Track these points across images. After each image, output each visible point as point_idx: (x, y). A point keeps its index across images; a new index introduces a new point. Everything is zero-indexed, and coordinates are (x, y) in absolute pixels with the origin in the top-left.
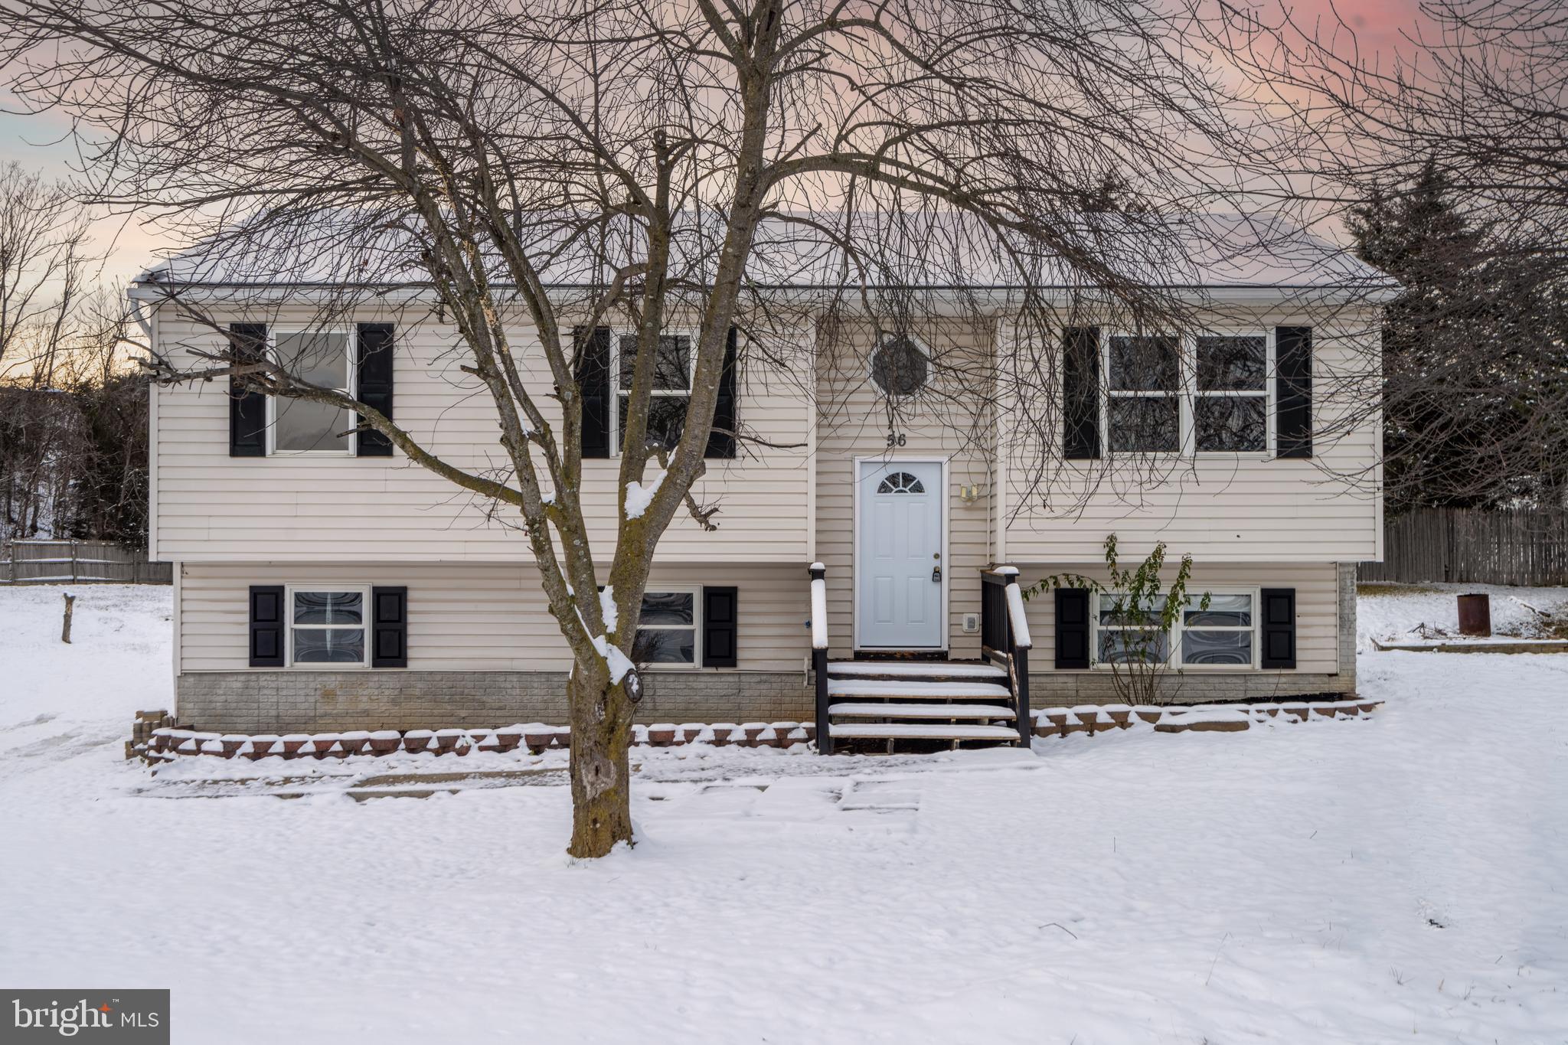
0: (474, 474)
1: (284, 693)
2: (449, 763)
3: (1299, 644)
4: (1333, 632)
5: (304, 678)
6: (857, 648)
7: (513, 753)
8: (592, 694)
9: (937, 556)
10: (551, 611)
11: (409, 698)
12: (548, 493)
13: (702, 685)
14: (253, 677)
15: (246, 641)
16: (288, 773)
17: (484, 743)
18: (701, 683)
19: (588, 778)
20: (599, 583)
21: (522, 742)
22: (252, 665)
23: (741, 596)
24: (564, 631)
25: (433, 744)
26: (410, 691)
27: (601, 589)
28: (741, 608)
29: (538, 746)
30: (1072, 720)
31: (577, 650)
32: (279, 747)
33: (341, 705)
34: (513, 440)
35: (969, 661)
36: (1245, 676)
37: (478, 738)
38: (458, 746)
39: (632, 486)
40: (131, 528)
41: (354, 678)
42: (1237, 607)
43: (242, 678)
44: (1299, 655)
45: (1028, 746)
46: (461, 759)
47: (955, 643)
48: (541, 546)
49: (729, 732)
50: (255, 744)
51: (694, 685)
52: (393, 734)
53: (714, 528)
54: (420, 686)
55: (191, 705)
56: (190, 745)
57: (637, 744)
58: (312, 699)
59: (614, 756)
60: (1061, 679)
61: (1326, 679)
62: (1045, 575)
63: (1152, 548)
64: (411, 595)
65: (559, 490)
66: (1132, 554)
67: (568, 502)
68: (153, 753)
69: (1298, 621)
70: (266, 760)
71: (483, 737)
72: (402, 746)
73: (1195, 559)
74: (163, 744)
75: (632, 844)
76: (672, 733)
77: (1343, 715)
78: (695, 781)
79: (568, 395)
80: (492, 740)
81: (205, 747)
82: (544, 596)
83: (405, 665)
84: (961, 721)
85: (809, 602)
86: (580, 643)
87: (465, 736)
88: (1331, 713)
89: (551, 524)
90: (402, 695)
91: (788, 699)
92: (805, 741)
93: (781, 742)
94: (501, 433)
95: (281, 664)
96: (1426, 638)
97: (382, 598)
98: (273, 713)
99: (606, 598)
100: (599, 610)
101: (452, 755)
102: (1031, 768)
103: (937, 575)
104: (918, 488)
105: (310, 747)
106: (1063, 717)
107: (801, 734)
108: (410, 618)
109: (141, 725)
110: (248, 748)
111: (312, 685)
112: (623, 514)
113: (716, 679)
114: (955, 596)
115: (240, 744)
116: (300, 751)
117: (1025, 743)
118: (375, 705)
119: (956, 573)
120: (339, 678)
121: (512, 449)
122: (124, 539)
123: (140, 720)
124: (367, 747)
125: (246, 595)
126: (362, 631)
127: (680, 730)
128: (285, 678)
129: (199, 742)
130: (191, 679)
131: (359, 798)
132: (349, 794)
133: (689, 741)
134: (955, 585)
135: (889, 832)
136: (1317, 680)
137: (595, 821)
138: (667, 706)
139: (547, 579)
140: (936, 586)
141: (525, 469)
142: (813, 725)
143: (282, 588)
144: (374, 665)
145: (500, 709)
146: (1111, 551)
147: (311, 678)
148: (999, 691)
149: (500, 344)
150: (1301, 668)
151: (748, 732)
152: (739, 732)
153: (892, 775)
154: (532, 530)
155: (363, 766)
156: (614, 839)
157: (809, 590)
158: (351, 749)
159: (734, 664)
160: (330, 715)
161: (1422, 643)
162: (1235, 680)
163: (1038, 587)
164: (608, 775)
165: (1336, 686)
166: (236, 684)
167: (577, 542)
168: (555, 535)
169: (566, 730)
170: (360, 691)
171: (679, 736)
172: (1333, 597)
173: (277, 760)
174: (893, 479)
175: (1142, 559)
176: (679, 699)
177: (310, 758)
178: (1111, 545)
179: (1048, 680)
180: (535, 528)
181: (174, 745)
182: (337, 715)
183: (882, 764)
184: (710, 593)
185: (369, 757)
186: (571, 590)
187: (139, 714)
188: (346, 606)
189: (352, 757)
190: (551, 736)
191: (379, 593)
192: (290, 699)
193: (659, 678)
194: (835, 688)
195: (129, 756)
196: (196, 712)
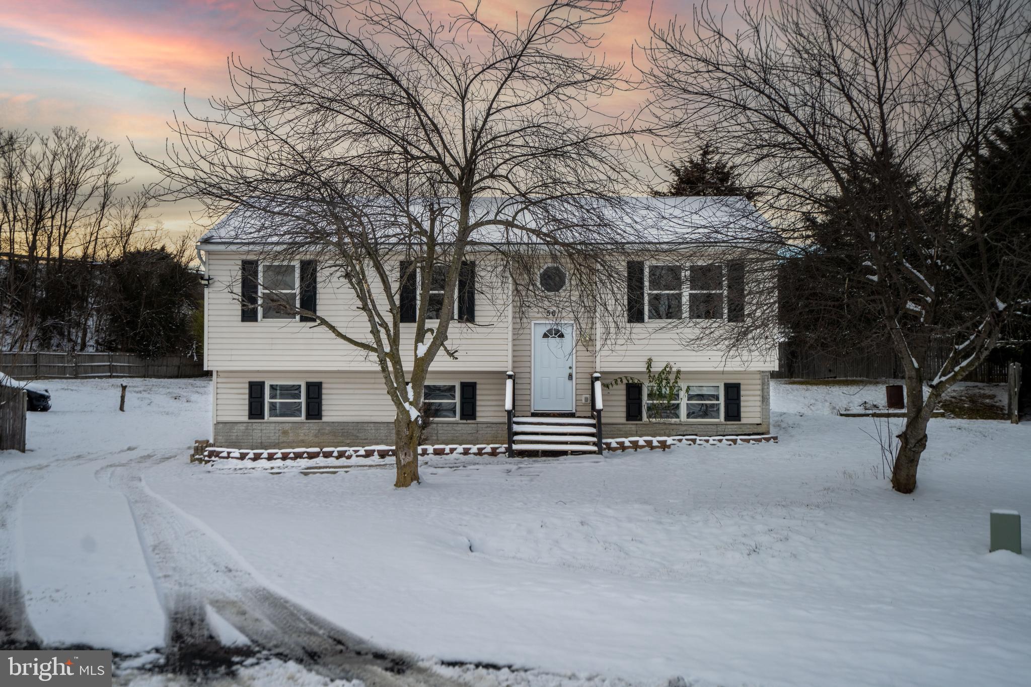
0: (359, 341)
1: (265, 431)
2: (343, 461)
3: (742, 409)
4: (759, 404)
5: (274, 425)
6: (532, 411)
7: (372, 458)
8: (403, 425)
9: (570, 368)
10: (388, 393)
11: (323, 434)
12: (387, 349)
13: (460, 428)
14: (250, 424)
15: (247, 407)
16: (272, 465)
17: (358, 454)
18: (459, 428)
19: (402, 457)
20: (406, 380)
21: (376, 453)
22: (250, 418)
23: (478, 387)
24: (393, 400)
25: (335, 454)
26: (323, 431)
27: (407, 384)
28: (478, 392)
29: (383, 455)
30: (627, 444)
31: (398, 408)
32: (265, 455)
33: (291, 437)
34: (375, 332)
35: (585, 417)
36: (716, 425)
37: (356, 451)
38: (346, 455)
39: (420, 345)
40: (145, 345)
41: (297, 425)
42: (712, 392)
43: (245, 425)
44: (742, 415)
45: (601, 454)
46: (348, 460)
47: (579, 409)
48: (384, 369)
49: (470, 449)
50: (254, 454)
51: (456, 428)
52: (317, 450)
53: (457, 358)
54: (328, 429)
55: (221, 438)
56: (225, 454)
57: (428, 454)
58: (277, 435)
59: (412, 448)
60: (629, 426)
61: (755, 426)
62: (616, 377)
63: (664, 365)
64: (324, 386)
65: (391, 347)
66: (657, 367)
67: (395, 351)
68: (206, 458)
69: (742, 398)
70: (259, 461)
71: (358, 451)
72: (321, 455)
73: (682, 369)
74: (211, 454)
75: (419, 483)
76: (444, 449)
77: (754, 442)
78: (451, 468)
79: (395, 312)
80: (362, 452)
81: (231, 455)
82: (385, 386)
83: (321, 419)
84: (572, 443)
85: (505, 389)
86: (399, 405)
87: (350, 450)
88: (748, 441)
89: (388, 360)
90: (319, 433)
91: (500, 435)
92: (504, 453)
93: (494, 453)
94: (370, 329)
95: (263, 418)
96: (866, 409)
97: (311, 387)
98: (260, 441)
99: (409, 388)
100: (406, 393)
101: (344, 459)
102: (597, 462)
103: (570, 377)
104: (562, 336)
105: (279, 455)
106: (623, 443)
107: (503, 450)
108: (324, 397)
109: (197, 447)
110: (251, 456)
111: (277, 428)
112: (416, 355)
113: (466, 426)
114: (579, 387)
115: (247, 454)
116: (275, 457)
117: (600, 452)
118: (307, 438)
119: (579, 376)
120: (290, 425)
121: (374, 335)
122: (140, 352)
123: (197, 444)
124: (305, 455)
125: (247, 386)
126: (300, 403)
127: (447, 448)
128: (265, 425)
129: (229, 453)
130: (221, 425)
131: (306, 474)
132: (302, 473)
133: (452, 453)
134: (579, 381)
135: (521, 481)
136: (751, 427)
137: (405, 474)
138: (444, 438)
139: (387, 381)
140: (570, 382)
141: (379, 341)
142: (507, 446)
143: (263, 383)
144: (307, 419)
145: (365, 439)
146: (649, 366)
147: (277, 425)
148: (592, 430)
149: (370, 296)
150: (744, 421)
151: (479, 449)
152: (474, 449)
153: (536, 465)
154: (381, 364)
155: (304, 463)
156: (412, 480)
157: (505, 384)
158: (298, 456)
159: (475, 419)
160: (286, 442)
161: (863, 412)
162: (712, 427)
163: (613, 382)
164: (410, 456)
165: (760, 430)
166: (242, 427)
167: (398, 367)
168: (389, 364)
169: (394, 448)
170: (300, 431)
171: (447, 451)
172: (759, 387)
173: (264, 461)
174: (550, 331)
175: (660, 369)
176: (449, 435)
177: (279, 460)
178: (649, 362)
179: (623, 426)
180: (382, 362)
181: (217, 454)
182: (289, 442)
183: (534, 461)
184: (464, 385)
185: (306, 460)
186: (395, 385)
187: (196, 442)
188: (293, 391)
189: (298, 460)
190: (389, 451)
191: (309, 385)
192: (267, 435)
193: (440, 425)
194: (516, 428)
195: (192, 461)
196: (223, 441)
